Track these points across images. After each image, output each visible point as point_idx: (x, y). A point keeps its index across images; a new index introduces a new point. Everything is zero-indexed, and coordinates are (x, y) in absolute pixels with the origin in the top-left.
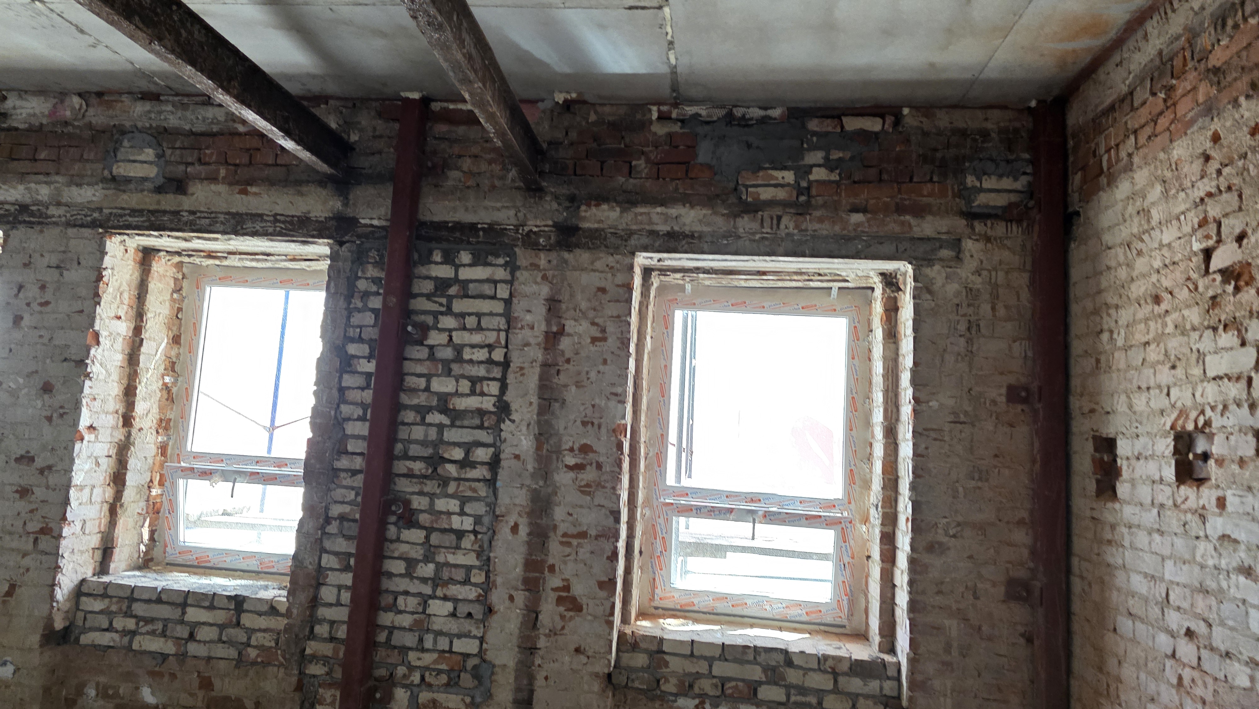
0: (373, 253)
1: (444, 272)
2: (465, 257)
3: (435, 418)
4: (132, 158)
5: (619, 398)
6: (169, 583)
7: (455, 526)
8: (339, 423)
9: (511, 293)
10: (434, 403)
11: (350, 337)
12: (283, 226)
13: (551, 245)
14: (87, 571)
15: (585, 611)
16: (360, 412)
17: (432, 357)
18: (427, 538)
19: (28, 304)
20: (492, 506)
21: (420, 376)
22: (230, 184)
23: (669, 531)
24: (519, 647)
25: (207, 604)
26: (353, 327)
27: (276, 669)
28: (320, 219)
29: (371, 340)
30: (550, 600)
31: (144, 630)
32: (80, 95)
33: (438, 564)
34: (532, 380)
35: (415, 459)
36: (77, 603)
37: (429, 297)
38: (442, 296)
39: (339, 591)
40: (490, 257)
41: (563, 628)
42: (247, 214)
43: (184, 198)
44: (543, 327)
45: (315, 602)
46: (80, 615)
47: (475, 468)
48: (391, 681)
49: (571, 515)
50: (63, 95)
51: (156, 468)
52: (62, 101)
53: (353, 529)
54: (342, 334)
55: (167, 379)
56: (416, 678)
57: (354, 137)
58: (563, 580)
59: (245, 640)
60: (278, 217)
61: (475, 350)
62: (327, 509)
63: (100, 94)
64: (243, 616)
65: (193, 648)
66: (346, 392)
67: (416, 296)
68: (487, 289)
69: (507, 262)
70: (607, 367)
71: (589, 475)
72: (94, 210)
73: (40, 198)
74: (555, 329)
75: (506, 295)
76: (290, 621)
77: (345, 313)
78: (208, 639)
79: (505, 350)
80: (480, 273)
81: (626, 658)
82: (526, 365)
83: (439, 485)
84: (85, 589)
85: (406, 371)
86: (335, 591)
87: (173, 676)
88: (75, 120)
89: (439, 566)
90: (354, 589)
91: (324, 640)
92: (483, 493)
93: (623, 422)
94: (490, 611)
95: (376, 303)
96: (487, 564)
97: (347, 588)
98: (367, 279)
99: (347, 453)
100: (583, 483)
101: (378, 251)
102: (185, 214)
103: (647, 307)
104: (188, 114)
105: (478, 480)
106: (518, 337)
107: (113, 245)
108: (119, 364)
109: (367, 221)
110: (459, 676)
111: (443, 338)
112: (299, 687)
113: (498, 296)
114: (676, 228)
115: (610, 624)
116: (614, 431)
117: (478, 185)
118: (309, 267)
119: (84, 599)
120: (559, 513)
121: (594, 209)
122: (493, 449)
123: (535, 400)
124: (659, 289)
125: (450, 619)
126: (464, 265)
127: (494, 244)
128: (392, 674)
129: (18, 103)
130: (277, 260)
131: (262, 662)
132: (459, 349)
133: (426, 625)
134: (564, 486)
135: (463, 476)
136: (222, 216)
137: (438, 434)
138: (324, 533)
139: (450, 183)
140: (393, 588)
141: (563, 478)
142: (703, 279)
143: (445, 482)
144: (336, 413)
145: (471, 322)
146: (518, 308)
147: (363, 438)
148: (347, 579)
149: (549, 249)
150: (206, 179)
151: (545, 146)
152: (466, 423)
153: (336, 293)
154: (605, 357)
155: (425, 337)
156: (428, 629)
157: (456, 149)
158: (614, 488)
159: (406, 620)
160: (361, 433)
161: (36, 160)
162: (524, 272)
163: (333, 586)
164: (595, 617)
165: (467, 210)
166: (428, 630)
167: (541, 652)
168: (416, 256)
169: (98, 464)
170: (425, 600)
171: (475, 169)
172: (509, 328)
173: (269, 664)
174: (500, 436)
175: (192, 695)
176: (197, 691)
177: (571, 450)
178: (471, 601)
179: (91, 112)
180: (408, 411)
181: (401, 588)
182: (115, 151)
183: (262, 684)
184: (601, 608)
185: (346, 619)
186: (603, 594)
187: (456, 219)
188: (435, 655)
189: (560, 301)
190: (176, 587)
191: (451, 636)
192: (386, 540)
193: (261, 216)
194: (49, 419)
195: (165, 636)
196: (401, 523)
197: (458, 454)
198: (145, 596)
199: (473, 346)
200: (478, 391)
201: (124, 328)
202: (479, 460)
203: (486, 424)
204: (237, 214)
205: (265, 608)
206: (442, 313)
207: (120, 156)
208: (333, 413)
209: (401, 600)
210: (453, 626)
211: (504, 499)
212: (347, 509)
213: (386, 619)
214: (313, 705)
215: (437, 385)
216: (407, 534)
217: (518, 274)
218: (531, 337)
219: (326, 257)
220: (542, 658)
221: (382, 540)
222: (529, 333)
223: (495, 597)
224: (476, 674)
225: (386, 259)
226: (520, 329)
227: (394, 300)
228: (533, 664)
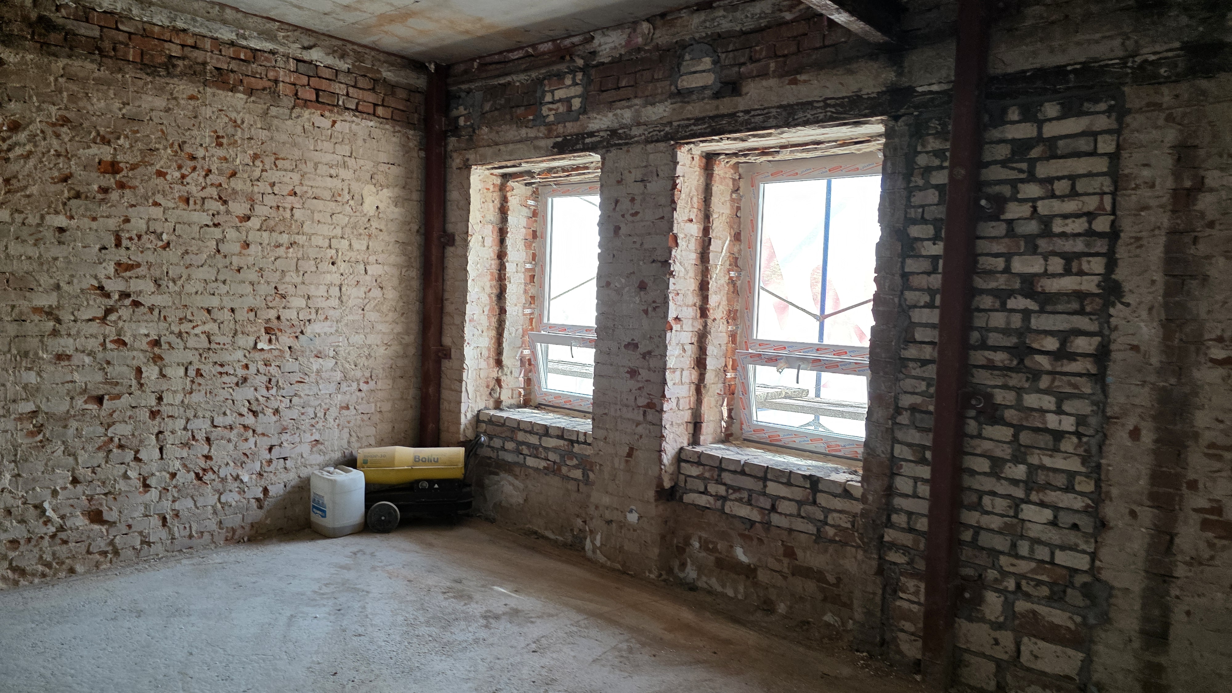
0: (934, 123)
1: (1024, 131)
2: (1051, 109)
3: (1019, 302)
4: (693, 70)
6: (749, 457)
7: (1050, 426)
8: (903, 311)
9: (1118, 146)
10: (1017, 286)
11: (911, 219)
12: (833, 110)
13: (1179, 75)
14: (684, 441)
16: (927, 298)
17: (1011, 233)
18: (1016, 436)
19: (623, 216)
20: (1101, 406)
21: (997, 255)
22: (781, 76)
24: (1146, 572)
25: (784, 480)
26: (914, 207)
27: (854, 550)
28: (872, 96)
29: (936, 220)
30: (1191, 522)
31: (732, 497)
32: (648, 20)
33: (1030, 466)
34: (1155, 251)
35: (995, 349)
36: (679, 467)
37: (1004, 163)
38: (1021, 161)
39: (916, 483)
40: (1086, 104)
41: (1212, 558)
42: (798, 104)
43: (739, 99)
44: (1170, 183)
45: (890, 491)
46: (682, 477)
47: (1075, 360)
48: (980, 583)
49: (1221, 422)
50: (635, 23)
51: (729, 354)
52: (635, 30)
53: (929, 422)
54: (903, 216)
55: (732, 274)
56: (1011, 584)
58: (1210, 500)
59: (822, 517)
60: (829, 102)
61: (1069, 221)
62: (896, 399)
63: (663, 15)
64: (819, 495)
65: (775, 519)
66: (911, 278)
67: (988, 164)
68: (1084, 145)
69: (1110, 106)
72: (665, 125)
73: (624, 121)
74: (1188, 184)
75: (1111, 149)
76: (867, 507)
77: (904, 193)
78: (788, 513)
79: (1112, 217)
80: (1073, 125)
82: (1144, 234)
83: (1028, 379)
84: (683, 456)
85: (979, 251)
86: (911, 482)
87: (760, 540)
88: (646, 45)
89: (1033, 469)
90: (932, 482)
91: (903, 530)
92: (1087, 390)
94: (1102, 525)
95: (941, 177)
96: (1096, 472)
97: (924, 481)
98: (927, 153)
99: (915, 342)
101: (940, 119)
102: (741, 114)
104: (739, 15)
105: (1080, 375)
106: (1131, 199)
107: (683, 154)
108: (694, 262)
109: (925, 88)
110: (1064, 592)
111: (1025, 210)
112: (880, 571)
113: (1100, 151)
117: (1067, 16)
118: (859, 150)
119: (683, 464)
120: (1202, 418)
122: (1099, 339)
123: (1158, 277)
125: (1050, 528)
126: (1050, 120)
127: (1092, 87)
128: (980, 575)
129: (602, 40)
130: (827, 148)
131: (840, 541)
132: (1046, 222)
133: (1019, 530)
134: (1210, 384)
135: (1059, 369)
136: (774, 110)
137: (1023, 320)
138: (895, 423)
139: (1028, 23)
140: (976, 486)
141: (1207, 375)
143: (1035, 375)
144: (900, 301)
145: (1061, 187)
146: (1130, 162)
147: (933, 326)
148: (925, 472)
149: (1176, 79)
150: (758, 76)
152: (1060, 308)
153: (893, 173)
155: (1002, 211)
159: (995, 523)
160: (930, 321)
161: (619, 88)
162: (1137, 116)
163: (908, 477)
165: (1052, 51)
166: (1022, 537)
167: (1179, 582)
168: (986, 118)
169: (684, 350)
170: (1016, 504)
172: (1116, 189)
173: (846, 544)
174: (1108, 322)
175: (779, 561)
176: (782, 558)
177: (1219, 340)
178: (1077, 511)
179: (658, 33)
180: (984, 296)
181: (987, 488)
182: (679, 65)
183: (841, 562)
185: (926, 511)
187: (1038, 66)
188: (1033, 565)
189: (1196, 147)
190: (756, 462)
191: (1052, 548)
192: (967, 435)
193: (810, 103)
194: (646, 312)
195: (751, 505)
196: (982, 419)
197: (1051, 344)
198: (732, 468)
199: (1065, 217)
200: (1074, 270)
201: (695, 229)
202: (1080, 351)
203: (1088, 309)
204: (789, 106)
205: (839, 491)
206: (1022, 181)
207: (683, 70)
208: (896, 300)
209: (987, 500)
210: (1054, 536)
211: (1118, 397)
212: (918, 400)
213: (971, 518)
214: (895, 592)
215: (1019, 265)
216: (989, 431)
217: (1128, 119)
218: (1150, 197)
219: (880, 135)
220: (1182, 589)
221: (961, 435)
222: (1147, 193)
223: (1109, 511)
224: (1086, 591)
225: (950, 127)
226: (1133, 189)
227: (961, 172)
228: (1168, 594)
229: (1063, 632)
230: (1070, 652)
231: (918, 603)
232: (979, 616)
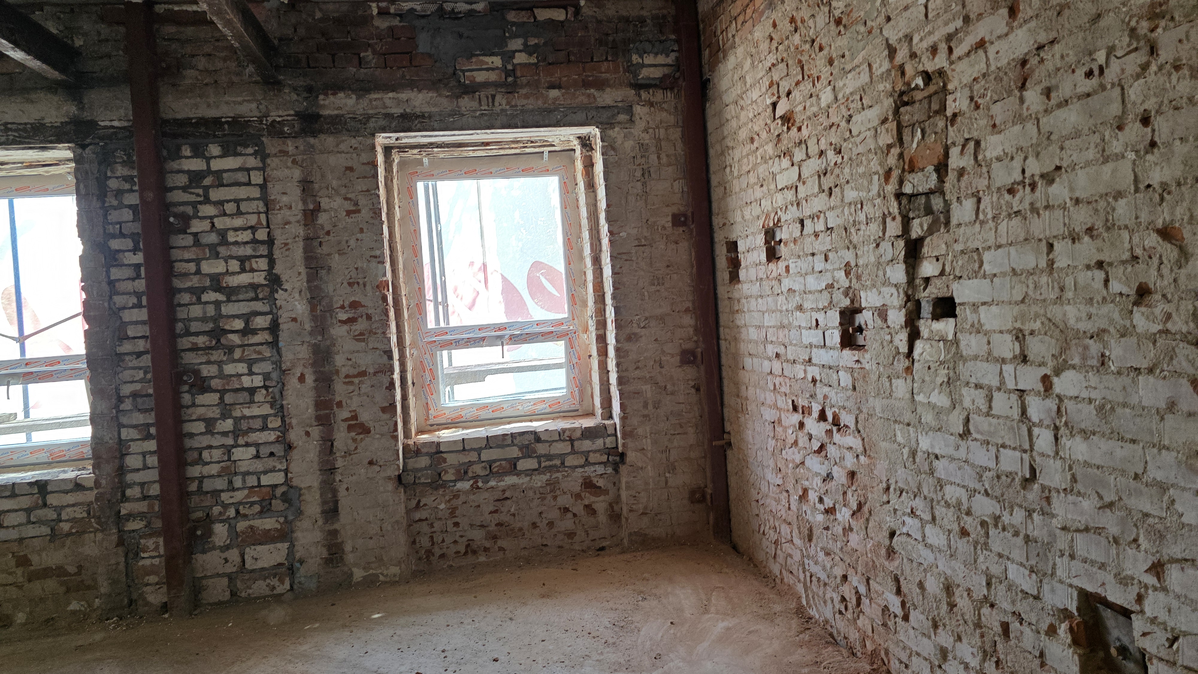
0: (120, 154)
1: (197, 165)
2: (215, 150)
3: (210, 296)
5: (378, 260)
7: (246, 385)
8: (114, 313)
9: (264, 179)
10: (208, 283)
11: (110, 234)
12: (16, 134)
13: (296, 132)
15: (373, 432)
16: (135, 300)
17: (197, 243)
18: (221, 399)
20: (278, 364)
21: (188, 261)
23: (435, 364)
24: (320, 470)
25: (8, 493)
26: (111, 224)
27: (92, 535)
28: (56, 125)
29: (133, 234)
30: (342, 429)
33: (235, 419)
34: (298, 252)
35: (197, 334)
37: (184, 189)
38: (198, 187)
39: (144, 457)
40: (239, 148)
41: (356, 448)
44: (300, 206)
45: (121, 471)
47: (257, 334)
48: (209, 520)
49: (350, 360)
53: (148, 403)
54: (102, 231)
56: (232, 512)
57: (79, 42)
58: (350, 412)
59: (55, 516)
60: (9, 126)
61: (239, 233)
62: (117, 390)
64: (49, 496)
66: (117, 284)
67: (171, 189)
68: (241, 177)
69: (255, 151)
70: (364, 235)
71: (361, 325)
74: (311, 207)
75: (260, 181)
76: (101, 490)
77: (101, 212)
78: (16, 524)
79: (268, 230)
80: (232, 162)
81: (412, 463)
82: (289, 241)
83: (225, 353)
85: (174, 259)
86: (140, 457)
89: (237, 420)
90: (159, 452)
91: (138, 500)
92: (268, 354)
93: (385, 279)
94: (290, 447)
95: (133, 199)
96: (281, 411)
97: (151, 453)
98: (117, 178)
99: (128, 338)
100: (356, 333)
101: (125, 150)
103: (392, 181)
105: (262, 344)
106: (277, 218)
109: (107, 123)
110: (270, 504)
111: (205, 225)
112: (121, 543)
113: (253, 182)
114: (408, 110)
115: (396, 438)
116: (378, 287)
117: (216, 82)
120: (339, 360)
121: (332, 98)
122: (271, 316)
123: (302, 269)
124: (399, 163)
125: (255, 460)
126: (215, 157)
127: (241, 136)
128: (208, 514)
130: (12, 169)
131: (77, 532)
132: (223, 234)
133: (233, 469)
134: (341, 337)
135: (246, 342)
137: (215, 309)
138: (119, 411)
139: (188, 81)
140: (197, 445)
141: (339, 331)
142: (438, 153)
143: (230, 350)
144: (109, 304)
145: (230, 208)
146: (274, 191)
147: (143, 323)
148: (152, 445)
149: (295, 136)
151: (276, 42)
152: (241, 297)
153: (87, 194)
154: (361, 226)
155: (188, 226)
156: (236, 473)
157: (188, 49)
158: (384, 333)
159: (214, 469)
160: (139, 319)
162: (274, 159)
163: (137, 454)
164: (382, 435)
165: (209, 106)
167: (340, 471)
168: (165, 153)
170: (228, 450)
171: (211, 68)
172: (268, 210)
173: (84, 533)
174: (275, 304)
175: (11, 573)
176: (15, 570)
177: (342, 307)
178: (272, 443)
180: (182, 294)
181: (204, 444)
183: (80, 550)
184: (386, 427)
185: (157, 478)
186: (386, 416)
187: (200, 115)
188: (246, 492)
189: (312, 182)
191: (258, 474)
192: (183, 407)
196: (194, 391)
197: (239, 324)
199: (236, 230)
200: (247, 268)
202: (259, 327)
203: (261, 296)
205: (70, 487)
206: (200, 203)
208: (106, 304)
209: (205, 455)
210: (259, 466)
211: (288, 356)
212: (138, 387)
213: (195, 471)
214: (137, 554)
215: (207, 267)
216: (201, 399)
217: (268, 161)
218: (290, 216)
219: (69, 160)
220: (342, 475)
221: (178, 407)
222: (288, 213)
223: (294, 436)
224: (285, 498)
225: (135, 158)
226: (279, 210)
227: (150, 196)
228: (334, 481)
229: (273, 533)
230: (279, 545)
231: (159, 556)
232: (211, 546)
